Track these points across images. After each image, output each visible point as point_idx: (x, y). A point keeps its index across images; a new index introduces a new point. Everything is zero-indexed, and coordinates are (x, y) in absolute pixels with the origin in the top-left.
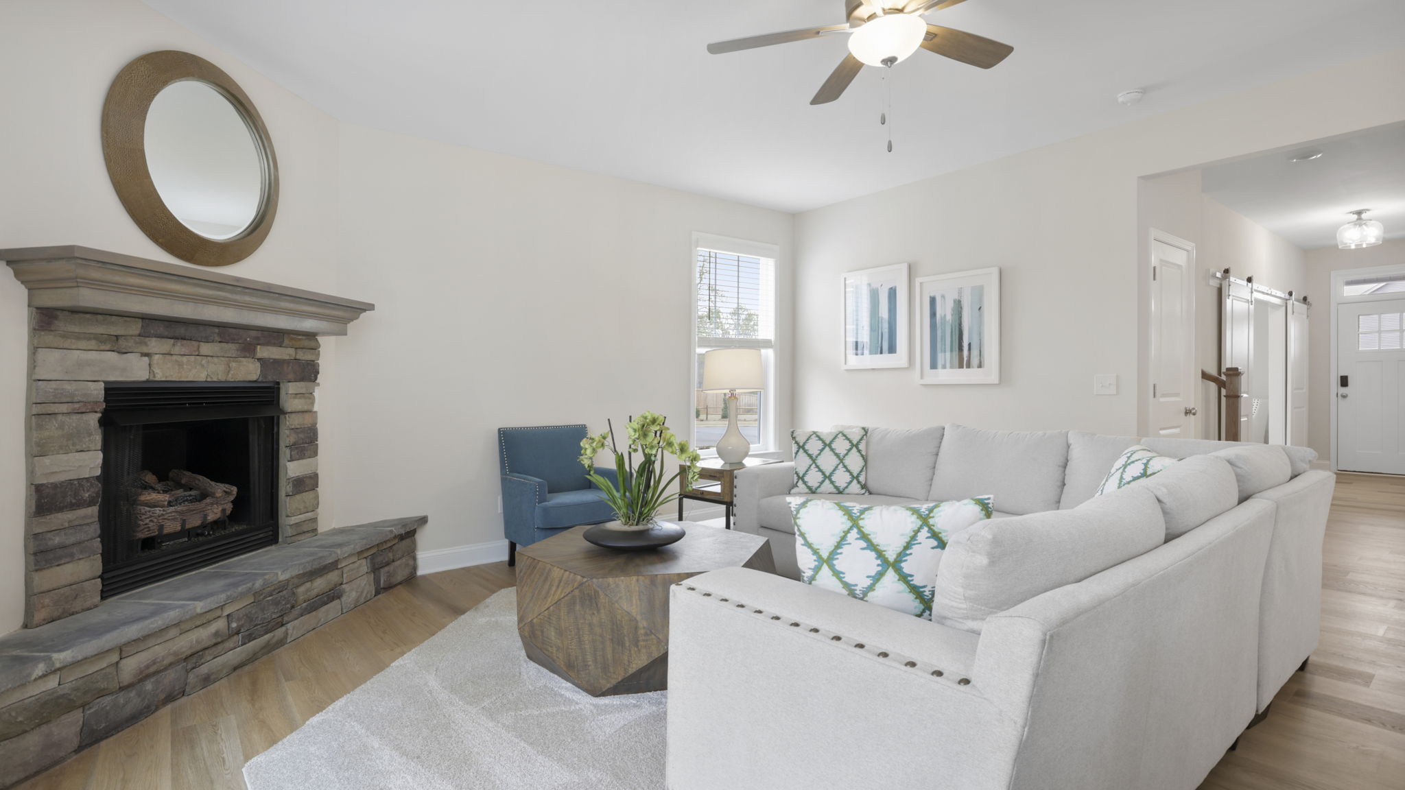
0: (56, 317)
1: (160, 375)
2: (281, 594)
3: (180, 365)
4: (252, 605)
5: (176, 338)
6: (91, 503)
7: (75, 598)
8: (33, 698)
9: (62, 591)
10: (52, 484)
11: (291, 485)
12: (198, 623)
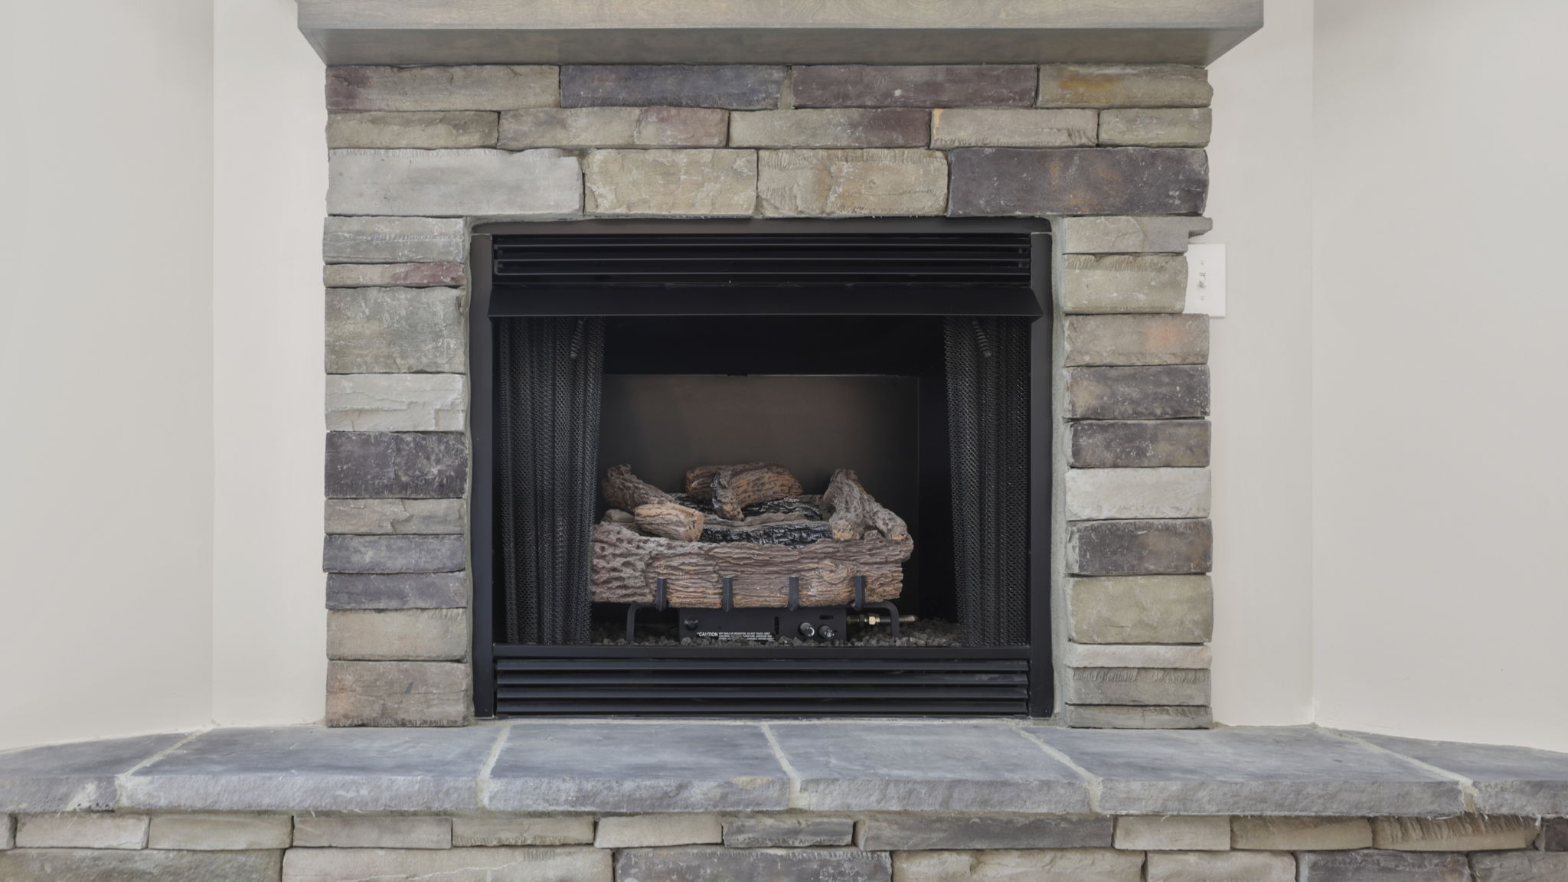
0: (363, 82)
1: (608, 202)
2: (825, 853)
3: (669, 173)
4: (709, 850)
5: (647, 104)
6: (446, 489)
7: (408, 691)
8: (89, 852)
9: (381, 667)
10: (361, 434)
11: (1076, 542)
12: (509, 836)
